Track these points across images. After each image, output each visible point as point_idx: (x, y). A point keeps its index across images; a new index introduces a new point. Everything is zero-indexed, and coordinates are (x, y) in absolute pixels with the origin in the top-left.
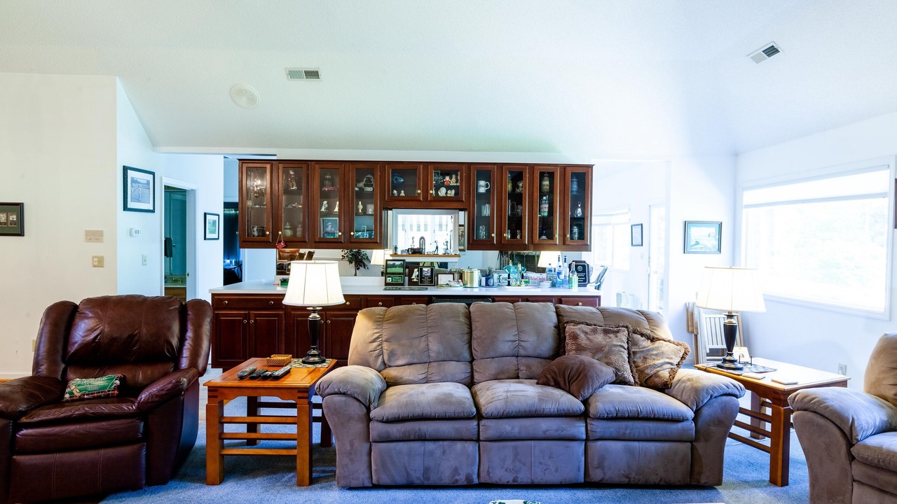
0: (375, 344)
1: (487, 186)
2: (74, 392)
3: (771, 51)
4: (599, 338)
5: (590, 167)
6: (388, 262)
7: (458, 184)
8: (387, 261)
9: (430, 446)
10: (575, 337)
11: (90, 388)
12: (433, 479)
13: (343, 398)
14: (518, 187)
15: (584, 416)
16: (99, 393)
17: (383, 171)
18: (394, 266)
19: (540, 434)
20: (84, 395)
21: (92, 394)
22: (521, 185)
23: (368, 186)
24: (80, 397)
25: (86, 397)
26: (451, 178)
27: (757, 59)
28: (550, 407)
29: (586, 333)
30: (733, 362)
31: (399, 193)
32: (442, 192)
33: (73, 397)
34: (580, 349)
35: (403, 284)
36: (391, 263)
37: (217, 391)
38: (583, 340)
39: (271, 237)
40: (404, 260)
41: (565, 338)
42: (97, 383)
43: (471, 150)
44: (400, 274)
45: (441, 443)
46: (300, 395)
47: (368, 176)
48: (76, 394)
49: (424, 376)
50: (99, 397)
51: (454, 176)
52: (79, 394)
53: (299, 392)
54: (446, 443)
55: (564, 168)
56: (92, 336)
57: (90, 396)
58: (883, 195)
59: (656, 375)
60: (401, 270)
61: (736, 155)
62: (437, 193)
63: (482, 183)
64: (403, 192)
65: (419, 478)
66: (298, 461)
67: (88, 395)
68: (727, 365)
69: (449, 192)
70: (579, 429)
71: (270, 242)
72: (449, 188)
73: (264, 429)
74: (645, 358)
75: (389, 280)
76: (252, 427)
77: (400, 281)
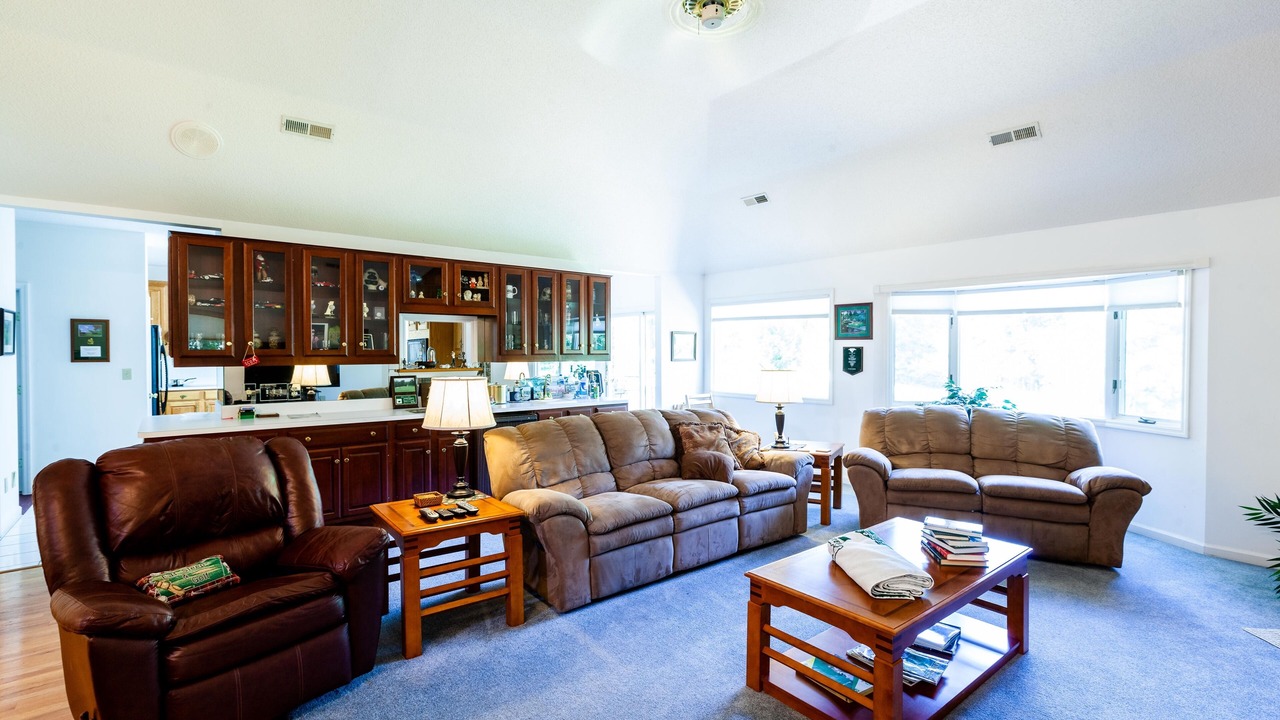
0: (526, 465)
1: (514, 291)
2: (171, 589)
3: (762, 199)
4: (708, 435)
5: (608, 278)
6: (395, 380)
7: (485, 288)
8: (392, 378)
9: (640, 548)
10: (690, 436)
11: (194, 579)
12: (643, 579)
13: (564, 518)
14: (545, 294)
15: (739, 496)
16: (214, 583)
17: (400, 266)
18: (403, 384)
19: (714, 517)
20: (190, 592)
21: (202, 587)
22: (548, 292)
23: (372, 283)
24: (184, 595)
25: (193, 593)
26: (477, 281)
27: (748, 203)
28: (718, 493)
29: (697, 432)
30: (783, 443)
31: (418, 294)
32: (468, 295)
33: (174, 598)
34: (697, 445)
35: (416, 406)
36: (399, 380)
37: (416, 540)
38: (697, 437)
39: (233, 349)
40: (414, 377)
41: (680, 439)
42: (205, 570)
43: (490, 250)
44: (412, 393)
45: (646, 543)
46: (511, 525)
47: (371, 270)
48: (176, 592)
49: (580, 491)
50: (215, 591)
51: (480, 278)
52: (182, 592)
53: (511, 522)
54: (650, 542)
55: (588, 277)
56: (158, 506)
57: (200, 591)
58: (826, 316)
59: (752, 459)
60: (412, 389)
61: (704, 275)
62: (463, 297)
63: (510, 287)
64: (422, 293)
65: (631, 582)
66: (513, 599)
67: (195, 590)
68: (779, 445)
69: (475, 296)
70: (735, 508)
71: (231, 356)
72: (475, 291)
73: (485, 570)
74: (739, 447)
75: (399, 401)
76: (473, 571)
77: (413, 402)
